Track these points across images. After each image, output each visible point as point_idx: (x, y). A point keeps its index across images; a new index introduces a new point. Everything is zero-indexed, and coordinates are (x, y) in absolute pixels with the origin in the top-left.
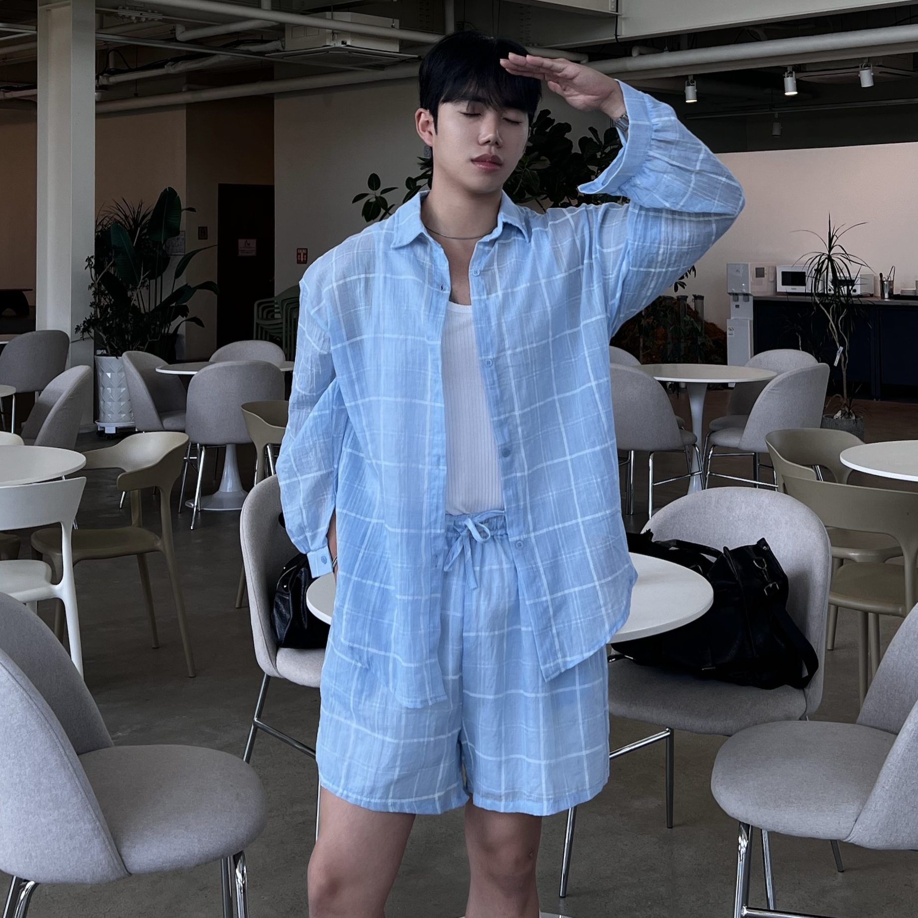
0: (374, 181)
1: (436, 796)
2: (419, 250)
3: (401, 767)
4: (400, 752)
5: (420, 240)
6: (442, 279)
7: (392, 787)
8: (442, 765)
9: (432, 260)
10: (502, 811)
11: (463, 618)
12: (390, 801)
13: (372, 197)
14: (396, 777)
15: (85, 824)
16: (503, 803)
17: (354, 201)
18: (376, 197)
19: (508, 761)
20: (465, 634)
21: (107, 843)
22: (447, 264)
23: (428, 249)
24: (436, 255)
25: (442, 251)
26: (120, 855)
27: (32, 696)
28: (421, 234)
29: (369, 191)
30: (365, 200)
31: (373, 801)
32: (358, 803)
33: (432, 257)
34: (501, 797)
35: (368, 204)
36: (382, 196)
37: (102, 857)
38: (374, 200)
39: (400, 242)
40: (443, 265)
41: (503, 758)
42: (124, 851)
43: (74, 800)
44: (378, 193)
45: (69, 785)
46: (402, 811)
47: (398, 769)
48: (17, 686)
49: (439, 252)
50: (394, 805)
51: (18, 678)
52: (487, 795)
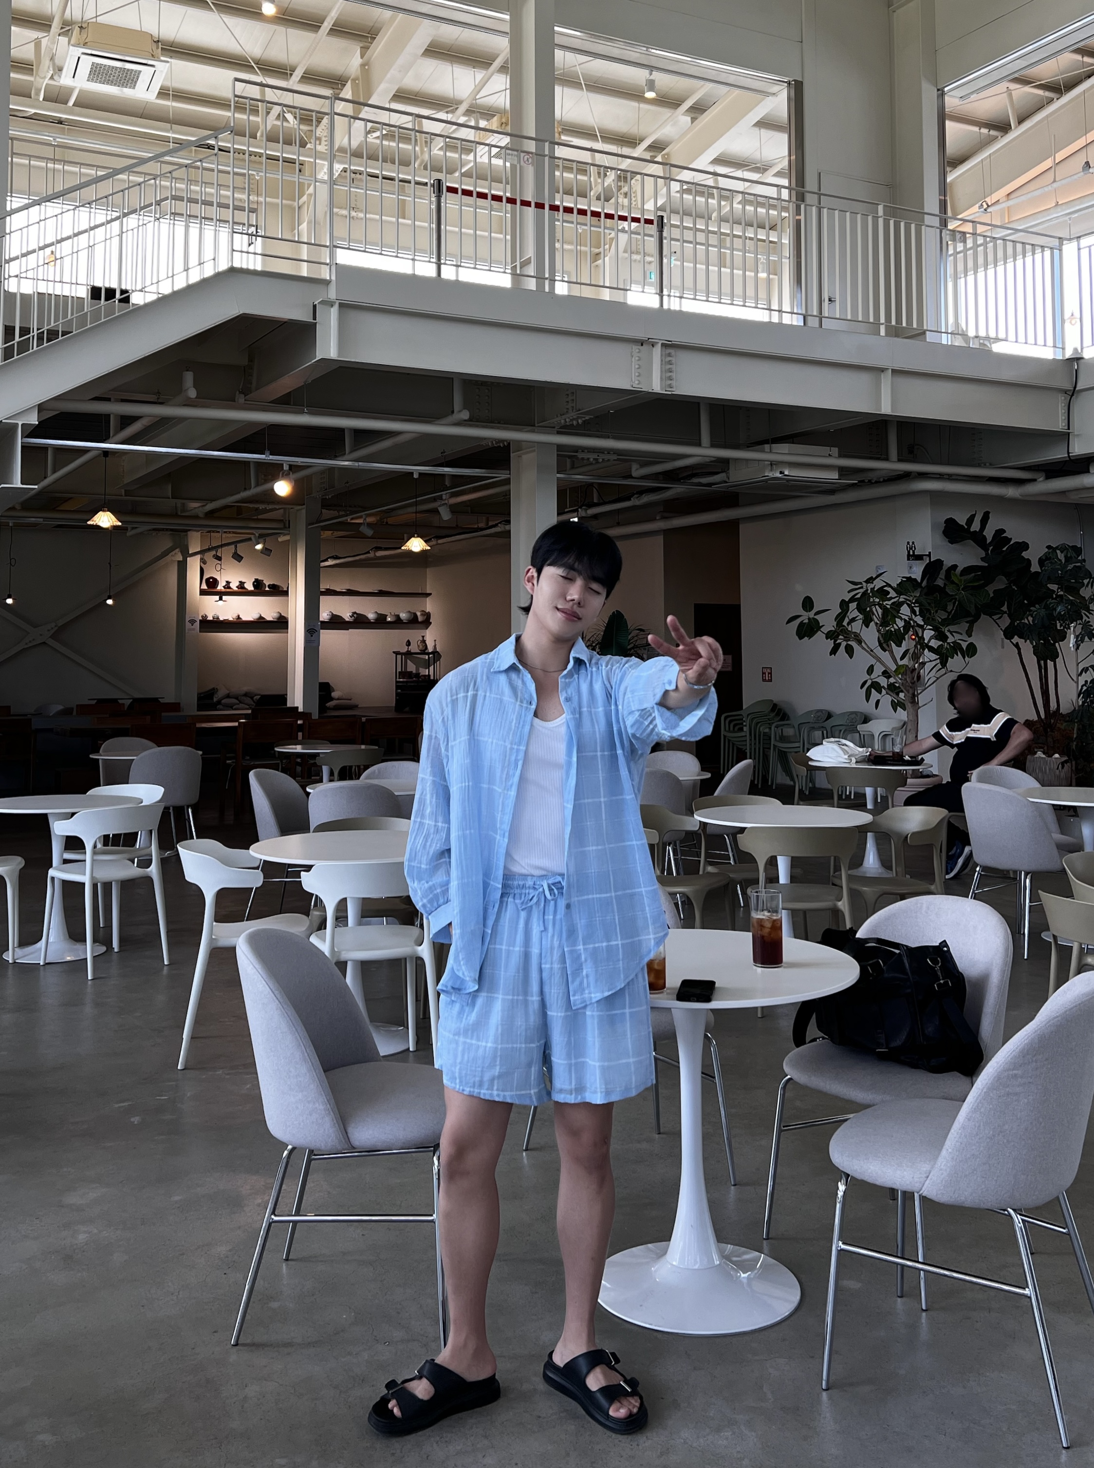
0: (808, 603)
1: (532, 1092)
2: (514, 676)
3: (501, 1065)
4: (499, 1053)
5: (513, 668)
6: (531, 695)
7: (496, 1082)
8: (533, 1069)
9: (524, 682)
10: (573, 1102)
11: (541, 954)
12: (495, 1093)
13: (805, 617)
14: (497, 1074)
15: (319, 1105)
16: (573, 1096)
17: (788, 622)
18: (809, 619)
19: (576, 1064)
20: (543, 966)
21: (335, 1121)
22: (534, 685)
23: (521, 676)
24: (525, 679)
25: (529, 676)
26: (347, 1133)
27: (285, 1006)
28: (514, 663)
29: (802, 612)
30: (798, 621)
31: (482, 1091)
32: (472, 1094)
33: (523, 681)
34: (571, 1091)
35: (801, 624)
36: (815, 617)
37: (331, 1131)
38: (806, 621)
39: (498, 668)
40: (532, 686)
41: (573, 1061)
42: (350, 1130)
43: (312, 1086)
44: (811, 614)
45: (308, 1074)
46: (504, 1101)
47: (498, 1068)
48: (275, 998)
49: (528, 677)
50: (498, 1095)
51: (276, 992)
52: (561, 1091)
